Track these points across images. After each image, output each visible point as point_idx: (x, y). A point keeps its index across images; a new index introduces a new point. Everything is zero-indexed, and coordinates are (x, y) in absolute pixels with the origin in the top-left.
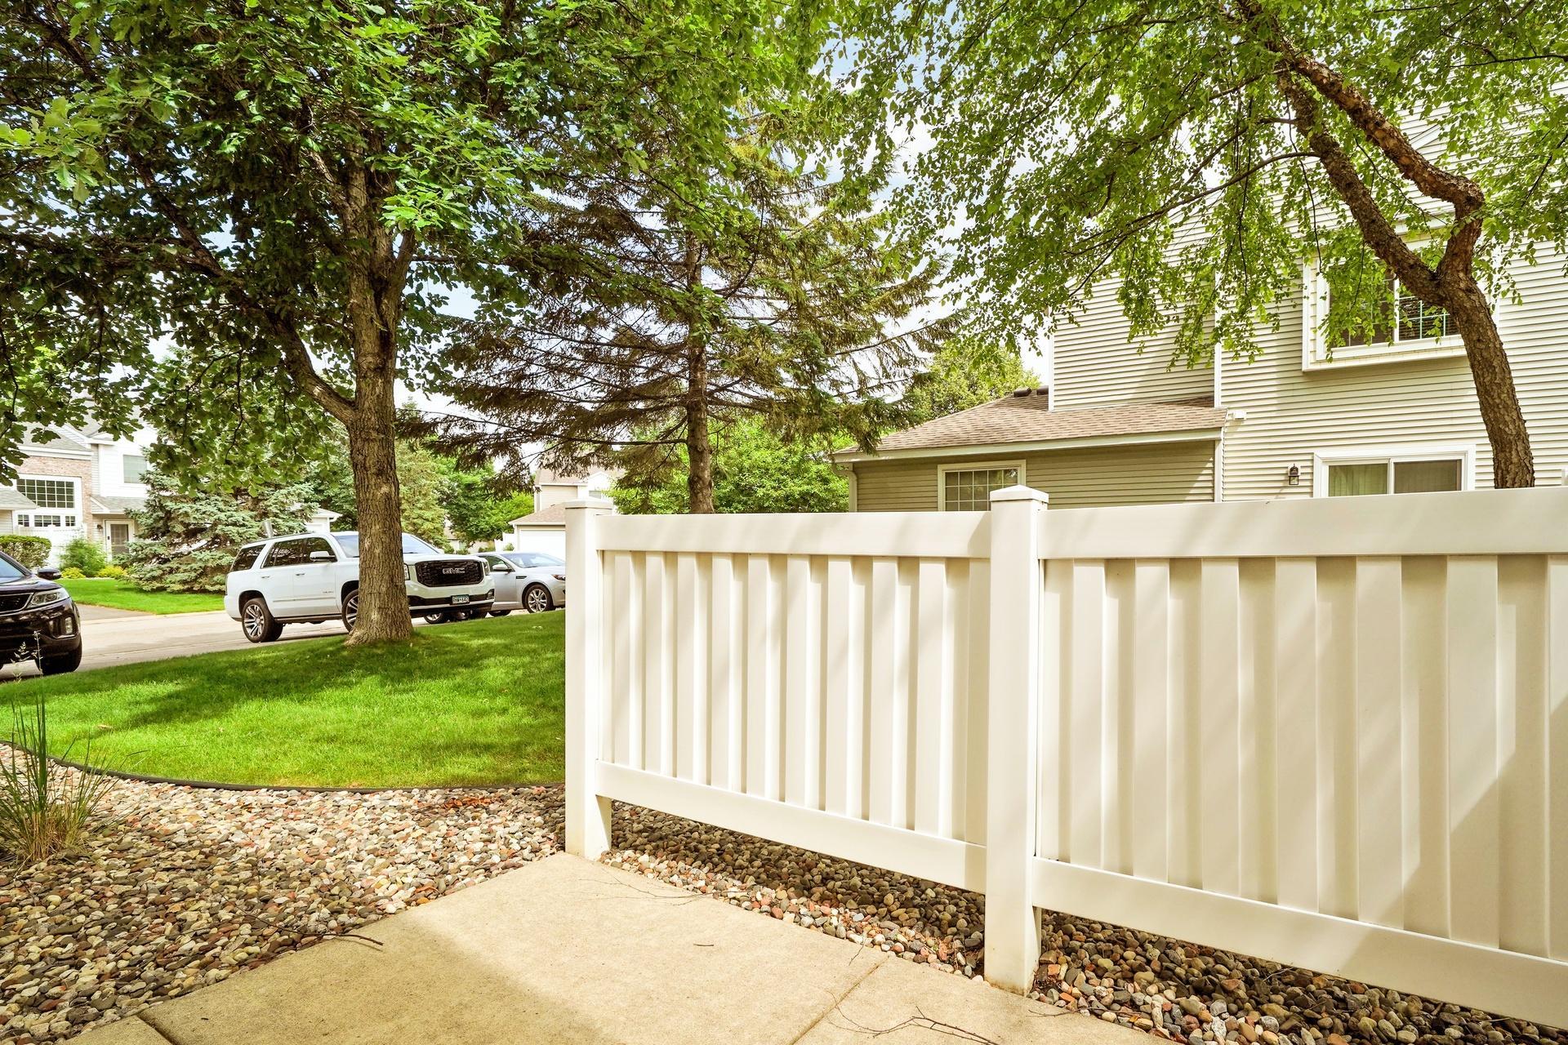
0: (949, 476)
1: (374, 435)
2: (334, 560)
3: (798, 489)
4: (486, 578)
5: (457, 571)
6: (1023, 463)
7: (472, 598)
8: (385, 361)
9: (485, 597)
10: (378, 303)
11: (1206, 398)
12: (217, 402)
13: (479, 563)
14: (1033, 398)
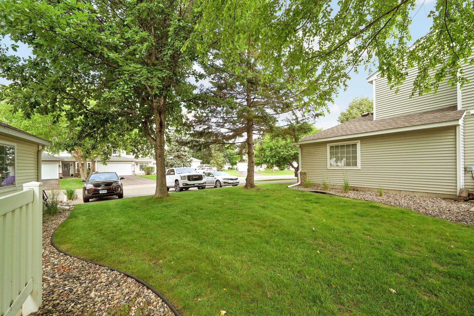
0: (331, 147)
1: (158, 147)
2: (174, 174)
3: (293, 152)
4: (204, 179)
5: (196, 177)
6: (359, 141)
7: (199, 184)
8: (161, 129)
9: (203, 184)
10: (160, 117)
11: (453, 107)
12: (143, 141)
13: (202, 175)
14: (370, 116)
